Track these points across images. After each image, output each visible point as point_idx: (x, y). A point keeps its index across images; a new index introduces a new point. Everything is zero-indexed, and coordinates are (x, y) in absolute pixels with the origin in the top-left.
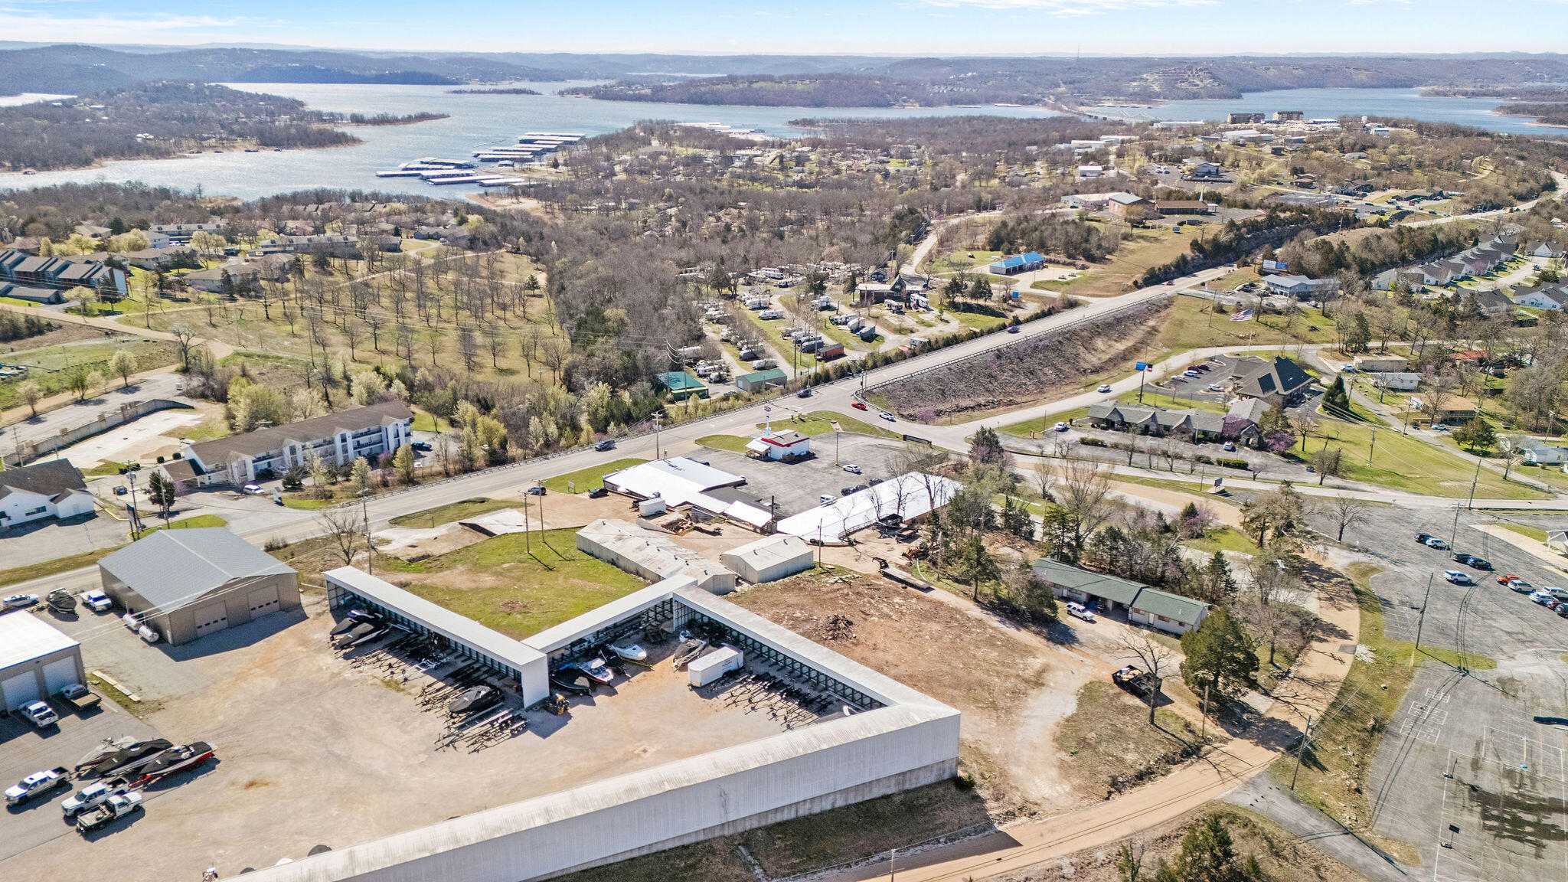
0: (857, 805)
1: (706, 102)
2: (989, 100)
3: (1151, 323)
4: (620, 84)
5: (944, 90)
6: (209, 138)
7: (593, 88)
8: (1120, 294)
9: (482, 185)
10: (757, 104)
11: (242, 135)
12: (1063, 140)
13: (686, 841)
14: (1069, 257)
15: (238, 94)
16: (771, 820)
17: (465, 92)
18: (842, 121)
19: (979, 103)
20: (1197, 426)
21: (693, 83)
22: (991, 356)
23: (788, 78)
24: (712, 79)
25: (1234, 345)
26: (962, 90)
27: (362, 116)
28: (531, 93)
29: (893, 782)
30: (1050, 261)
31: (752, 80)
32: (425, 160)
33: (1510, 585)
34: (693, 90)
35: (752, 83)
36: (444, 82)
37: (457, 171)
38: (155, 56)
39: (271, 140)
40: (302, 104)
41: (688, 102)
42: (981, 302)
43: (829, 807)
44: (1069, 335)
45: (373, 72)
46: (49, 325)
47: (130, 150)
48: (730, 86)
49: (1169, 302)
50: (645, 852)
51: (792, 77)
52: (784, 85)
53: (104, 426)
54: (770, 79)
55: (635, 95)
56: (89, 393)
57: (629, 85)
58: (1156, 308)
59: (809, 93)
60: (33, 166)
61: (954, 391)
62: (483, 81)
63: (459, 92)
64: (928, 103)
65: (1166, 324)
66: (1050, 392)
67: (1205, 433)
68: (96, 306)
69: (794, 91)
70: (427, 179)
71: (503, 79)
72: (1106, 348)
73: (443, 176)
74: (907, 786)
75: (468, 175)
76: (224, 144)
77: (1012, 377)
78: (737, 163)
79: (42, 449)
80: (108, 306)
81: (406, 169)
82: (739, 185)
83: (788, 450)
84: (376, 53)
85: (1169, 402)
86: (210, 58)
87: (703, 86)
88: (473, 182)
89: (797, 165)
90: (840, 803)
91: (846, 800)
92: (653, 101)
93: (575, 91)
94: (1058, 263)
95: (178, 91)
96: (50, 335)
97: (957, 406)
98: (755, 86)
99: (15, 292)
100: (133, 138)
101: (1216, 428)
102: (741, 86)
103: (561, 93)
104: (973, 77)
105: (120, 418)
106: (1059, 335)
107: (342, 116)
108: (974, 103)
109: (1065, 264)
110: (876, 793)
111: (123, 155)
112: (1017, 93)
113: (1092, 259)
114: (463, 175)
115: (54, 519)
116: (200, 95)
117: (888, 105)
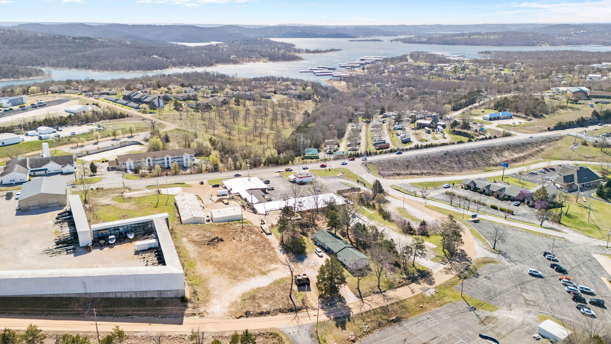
0: (139, 298)
1: (448, 44)
2: (586, 44)
3: (542, 147)
4: (416, 37)
5: (564, 38)
6: (253, 57)
7: (405, 38)
8: (538, 133)
9: (333, 76)
10: (471, 45)
11: (264, 56)
12: (600, 62)
13: (71, 296)
14: (526, 115)
15: (273, 42)
16: (105, 296)
17: (355, 41)
18: (504, 52)
19: (582, 44)
20: (507, 193)
21: (445, 36)
22: (443, 153)
23: (487, 33)
24: (453, 34)
25: (580, 160)
26: (574, 38)
27: (309, 50)
28: (380, 41)
29: (156, 293)
30: (517, 116)
31: (470, 35)
32: (319, 66)
33: (562, 282)
34: (444, 39)
35: (471, 36)
36: (350, 37)
37: (328, 71)
38: (255, 29)
39: (273, 58)
40: (294, 45)
41: (441, 44)
42: (465, 131)
43: (129, 297)
44: (490, 149)
45: (326, 33)
46: (127, 115)
47: (226, 61)
48: (461, 37)
49: (561, 138)
50: (56, 296)
51: (490, 33)
52: (485, 36)
53: (113, 147)
54: (479, 34)
55: (420, 41)
56: (117, 137)
57: (419, 37)
58: (549, 140)
59: (496, 40)
60: (195, 65)
61: (414, 166)
62: (365, 36)
63: (353, 41)
64: (554, 44)
65: (551, 148)
66: (465, 171)
67: (509, 197)
68: (148, 110)
69: (490, 39)
70: (314, 73)
71: (373, 35)
72: (507, 155)
73: (322, 72)
74: (163, 296)
75: (331, 72)
76: (258, 59)
77: (448, 163)
78: (435, 69)
79: (90, 153)
80: (152, 111)
81: (311, 70)
82: (433, 78)
83: (301, 180)
84: (332, 26)
85: (517, 182)
86: (272, 29)
87: (449, 37)
88: (330, 75)
89: (461, 71)
90: (133, 296)
91: (136, 296)
92: (427, 43)
93: (397, 40)
94: (520, 117)
95: (255, 41)
96: (126, 118)
97: (411, 172)
98: (472, 37)
99: (129, 104)
100: (230, 57)
101: (514, 195)
102: (466, 37)
103: (391, 41)
104: (583, 33)
105: (120, 146)
106: (485, 148)
107: (302, 50)
108: (578, 45)
109: (523, 118)
110: (149, 296)
111: (224, 63)
112: (604, 40)
113: (535, 116)
114: (329, 72)
115: (62, 173)
116: (261, 43)
117: (534, 45)
